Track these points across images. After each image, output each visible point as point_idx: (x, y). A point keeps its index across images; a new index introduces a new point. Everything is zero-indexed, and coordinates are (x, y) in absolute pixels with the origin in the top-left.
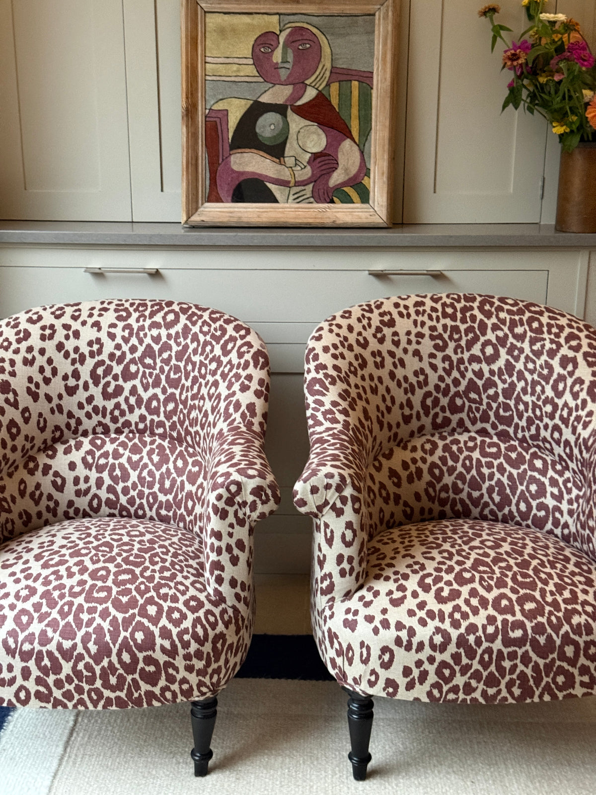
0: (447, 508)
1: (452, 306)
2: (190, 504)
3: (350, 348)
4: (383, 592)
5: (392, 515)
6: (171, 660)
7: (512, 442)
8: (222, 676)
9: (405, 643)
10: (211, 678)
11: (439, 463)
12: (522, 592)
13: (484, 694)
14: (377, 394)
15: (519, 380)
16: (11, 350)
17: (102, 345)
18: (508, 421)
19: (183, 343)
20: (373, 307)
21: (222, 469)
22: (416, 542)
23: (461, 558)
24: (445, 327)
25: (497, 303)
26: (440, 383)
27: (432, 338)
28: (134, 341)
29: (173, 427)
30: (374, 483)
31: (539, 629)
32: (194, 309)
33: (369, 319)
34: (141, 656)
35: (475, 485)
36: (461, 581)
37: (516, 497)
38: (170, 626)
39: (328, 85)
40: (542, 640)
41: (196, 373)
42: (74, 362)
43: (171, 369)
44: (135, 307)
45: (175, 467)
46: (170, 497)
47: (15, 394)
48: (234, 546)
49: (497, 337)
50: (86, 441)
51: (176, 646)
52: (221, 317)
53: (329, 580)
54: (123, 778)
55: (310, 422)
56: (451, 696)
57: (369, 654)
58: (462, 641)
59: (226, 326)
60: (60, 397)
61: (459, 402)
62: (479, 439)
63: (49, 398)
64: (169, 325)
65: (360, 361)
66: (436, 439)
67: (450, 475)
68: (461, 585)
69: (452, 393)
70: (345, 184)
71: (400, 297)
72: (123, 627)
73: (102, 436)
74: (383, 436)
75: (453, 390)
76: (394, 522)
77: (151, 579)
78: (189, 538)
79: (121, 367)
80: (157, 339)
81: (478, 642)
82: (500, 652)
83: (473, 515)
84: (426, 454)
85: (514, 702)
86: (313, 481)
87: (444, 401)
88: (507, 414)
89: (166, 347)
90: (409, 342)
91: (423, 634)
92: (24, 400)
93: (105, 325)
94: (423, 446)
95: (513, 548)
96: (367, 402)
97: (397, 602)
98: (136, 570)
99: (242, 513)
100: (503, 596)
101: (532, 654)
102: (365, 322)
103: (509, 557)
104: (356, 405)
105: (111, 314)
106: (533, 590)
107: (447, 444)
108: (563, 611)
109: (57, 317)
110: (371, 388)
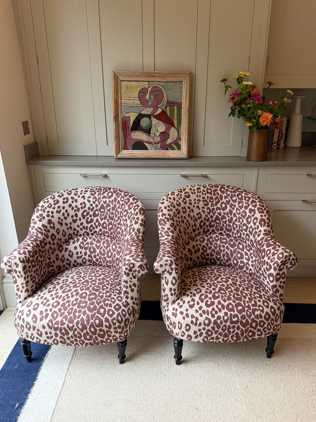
0: (208, 261)
1: (210, 189)
2: (118, 262)
3: (174, 207)
4: (186, 302)
5: (189, 265)
6: (109, 330)
7: (231, 238)
8: (128, 332)
9: (194, 323)
10: (124, 334)
11: (206, 246)
12: (237, 302)
13: (223, 340)
14: (184, 223)
15: (234, 217)
16: (52, 208)
17: (85, 205)
18: (230, 231)
19: (114, 204)
20: (182, 190)
21: (128, 257)
22: (198, 279)
23: (214, 287)
24: (208, 197)
25: (226, 188)
26: (206, 217)
27: (203, 201)
28: (97, 203)
29: (111, 233)
30: (183, 255)
31: (243, 317)
32: (118, 191)
33: (181, 195)
34: (98, 329)
35: (218, 253)
36: (215, 298)
37: (233, 258)
38: (108, 317)
39: (166, 107)
40: (244, 321)
41: (119, 215)
42: (75, 211)
43: (110, 213)
44: (97, 190)
45: (112, 248)
46: (111, 259)
47: (54, 224)
48: (132, 285)
49: (226, 201)
50: (81, 238)
51: (111, 325)
52: (128, 194)
53: (167, 297)
54: (94, 364)
55: (160, 235)
56: (211, 341)
57: (181, 326)
58: (215, 322)
59: (129, 198)
60: (71, 223)
61: (212, 223)
62: (220, 236)
63: (66, 224)
64: (110, 197)
65: (178, 211)
66: (204, 236)
67: (209, 250)
68: (215, 299)
69: (210, 221)
70: (172, 143)
71: (191, 186)
72: (91, 318)
73: (87, 236)
74: (185, 237)
75: (211, 219)
76: (190, 267)
77: (102, 297)
78: (117, 275)
79: (93, 212)
80: (105, 202)
81: (221, 323)
82: (229, 326)
83: (217, 264)
84: (201, 242)
85: (234, 342)
86: (161, 263)
87: (207, 223)
88: (230, 228)
89: (108, 205)
90: (195, 203)
91: (201, 320)
92: (57, 226)
93: (86, 197)
94: (200, 239)
95: (233, 282)
96: (180, 226)
97: (191, 306)
98: (97, 293)
99: (135, 274)
100: (230, 304)
101: (240, 326)
102: (179, 196)
103: (231, 286)
104: (176, 228)
105: (89, 193)
106: (241, 301)
107: (208, 238)
108: (252, 310)
109: (69, 194)
110: (182, 221)
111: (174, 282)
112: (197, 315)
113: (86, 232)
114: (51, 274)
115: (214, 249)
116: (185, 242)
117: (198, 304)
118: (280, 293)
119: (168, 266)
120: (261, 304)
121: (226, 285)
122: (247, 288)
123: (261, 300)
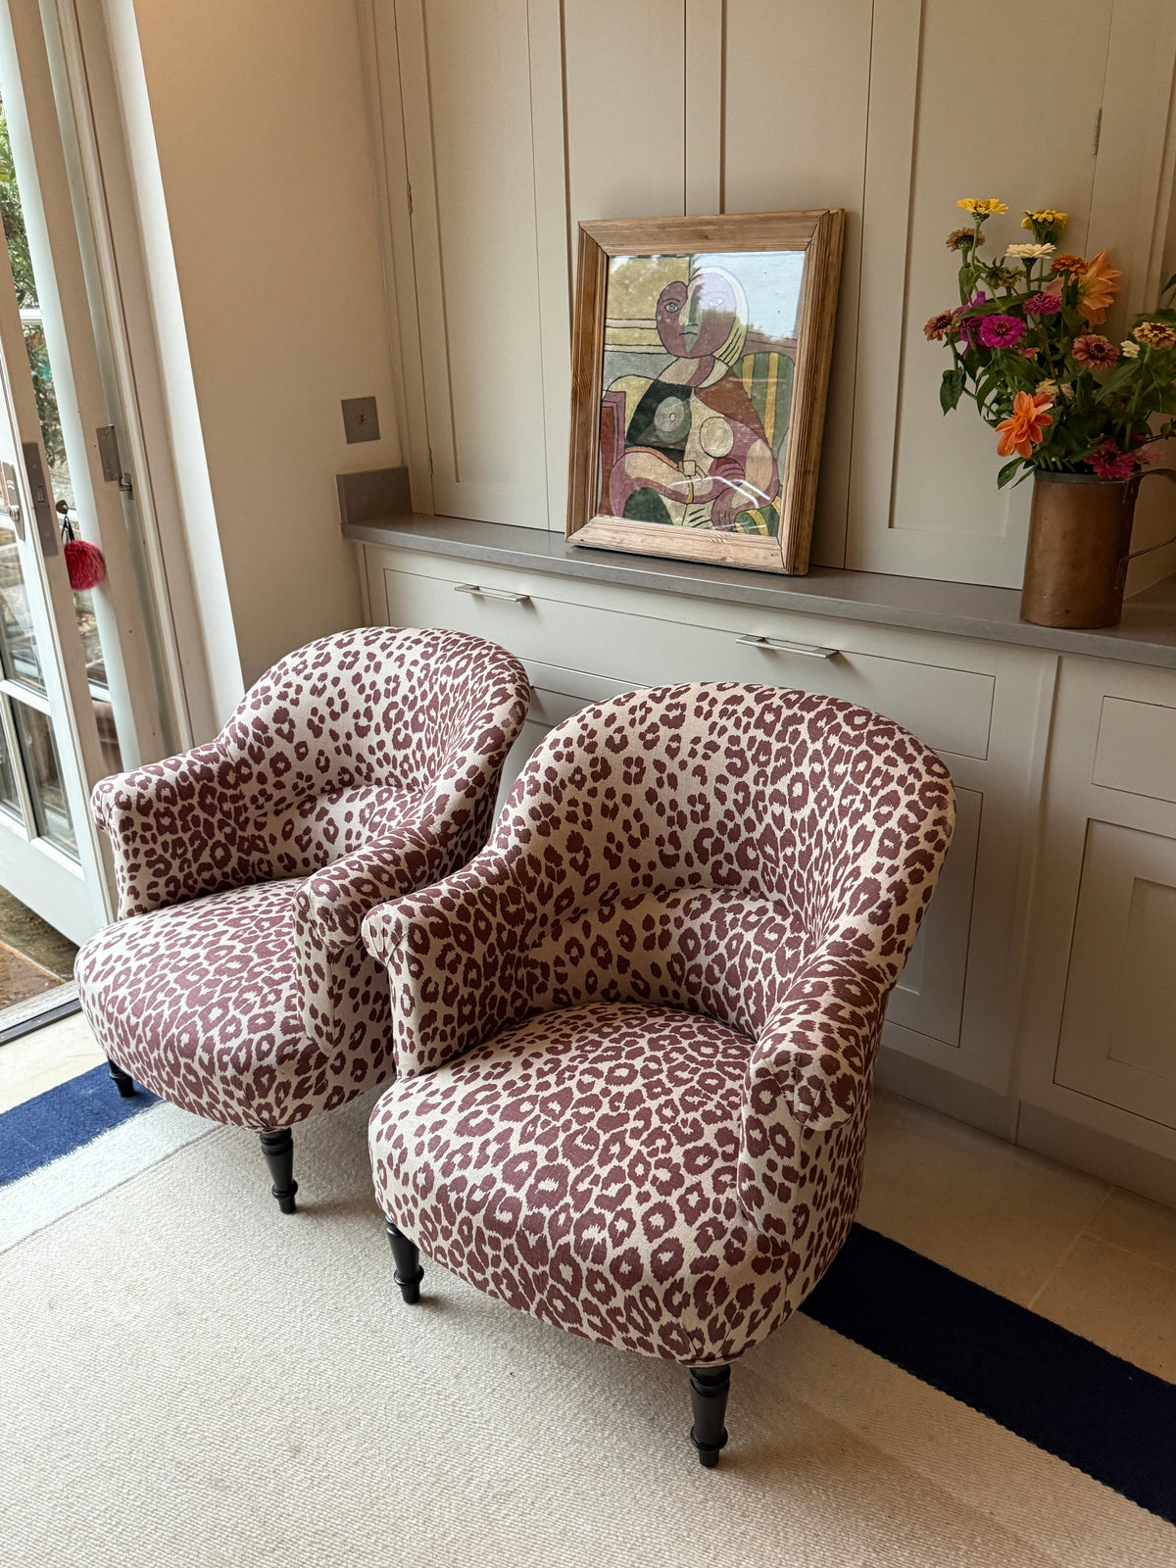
0: (698, 997)
1: (778, 711)
3: (592, 748)
4: (432, 1088)
5: (612, 984)
6: (209, 1078)
11: (699, 933)
12: (560, 1161)
14: (613, 818)
15: (816, 847)
16: (302, 675)
17: (398, 684)
18: (801, 901)
19: (457, 700)
20: (668, 694)
23: (553, 1080)
24: (752, 740)
25: (839, 719)
26: (725, 820)
27: (729, 753)
28: (426, 686)
30: (588, 936)
31: (535, 1223)
33: (649, 711)
34: (182, 1061)
35: (734, 980)
36: (510, 1112)
38: (217, 1039)
39: (741, 359)
40: (532, 1240)
42: (368, 699)
43: (444, 728)
47: (292, 724)
48: (313, 970)
49: (813, 771)
50: (376, 789)
51: (214, 1064)
60: (349, 736)
61: (751, 854)
62: (769, 914)
63: (334, 736)
64: (457, 674)
65: (599, 768)
66: (715, 897)
67: (707, 953)
68: (504, 1118)
69: (742, 839)
70: (751, 505)
72: (178, 1022)
73: (394, 790)
75: (744, 835)
76: (617, 995)
77: (254, 976)
79: (412, 713)
80: (443, 688)
81: (458, 1205)
82: (479, 1231)
84: (687, 915)
87: (731, 848)
89: (447, 700)
90: (693, 754)
91: (412, 1164)
92: (302, 733)
93: (407, 661)
94: (689, 902)
95: (638, 1091)
96: (588, 826)
97: (424, 1109)
98: (256, 960)
99: (315, 935)
100: (531, 1156)
101: (517, 1252)
102: (639, 714)
103: (611, 1102)
104: (557, 828)
105: (420, 649)
106: (576, 1165)
107: (723, 909)
108: (584, 1212)
109: (368, 643)
110: (604, 807)
111: (407, 1004)
112: (410, 1143)
113: (391, 775)
114: (258, 872)
115: (726, 956)
116: (617, 893)
117: (445, 1111)
118: (765, 1210)
119: (388, 939)
120: (638, 1211)
121: (596, 1090)
122: (659, 1133)
123: (656, 1198)
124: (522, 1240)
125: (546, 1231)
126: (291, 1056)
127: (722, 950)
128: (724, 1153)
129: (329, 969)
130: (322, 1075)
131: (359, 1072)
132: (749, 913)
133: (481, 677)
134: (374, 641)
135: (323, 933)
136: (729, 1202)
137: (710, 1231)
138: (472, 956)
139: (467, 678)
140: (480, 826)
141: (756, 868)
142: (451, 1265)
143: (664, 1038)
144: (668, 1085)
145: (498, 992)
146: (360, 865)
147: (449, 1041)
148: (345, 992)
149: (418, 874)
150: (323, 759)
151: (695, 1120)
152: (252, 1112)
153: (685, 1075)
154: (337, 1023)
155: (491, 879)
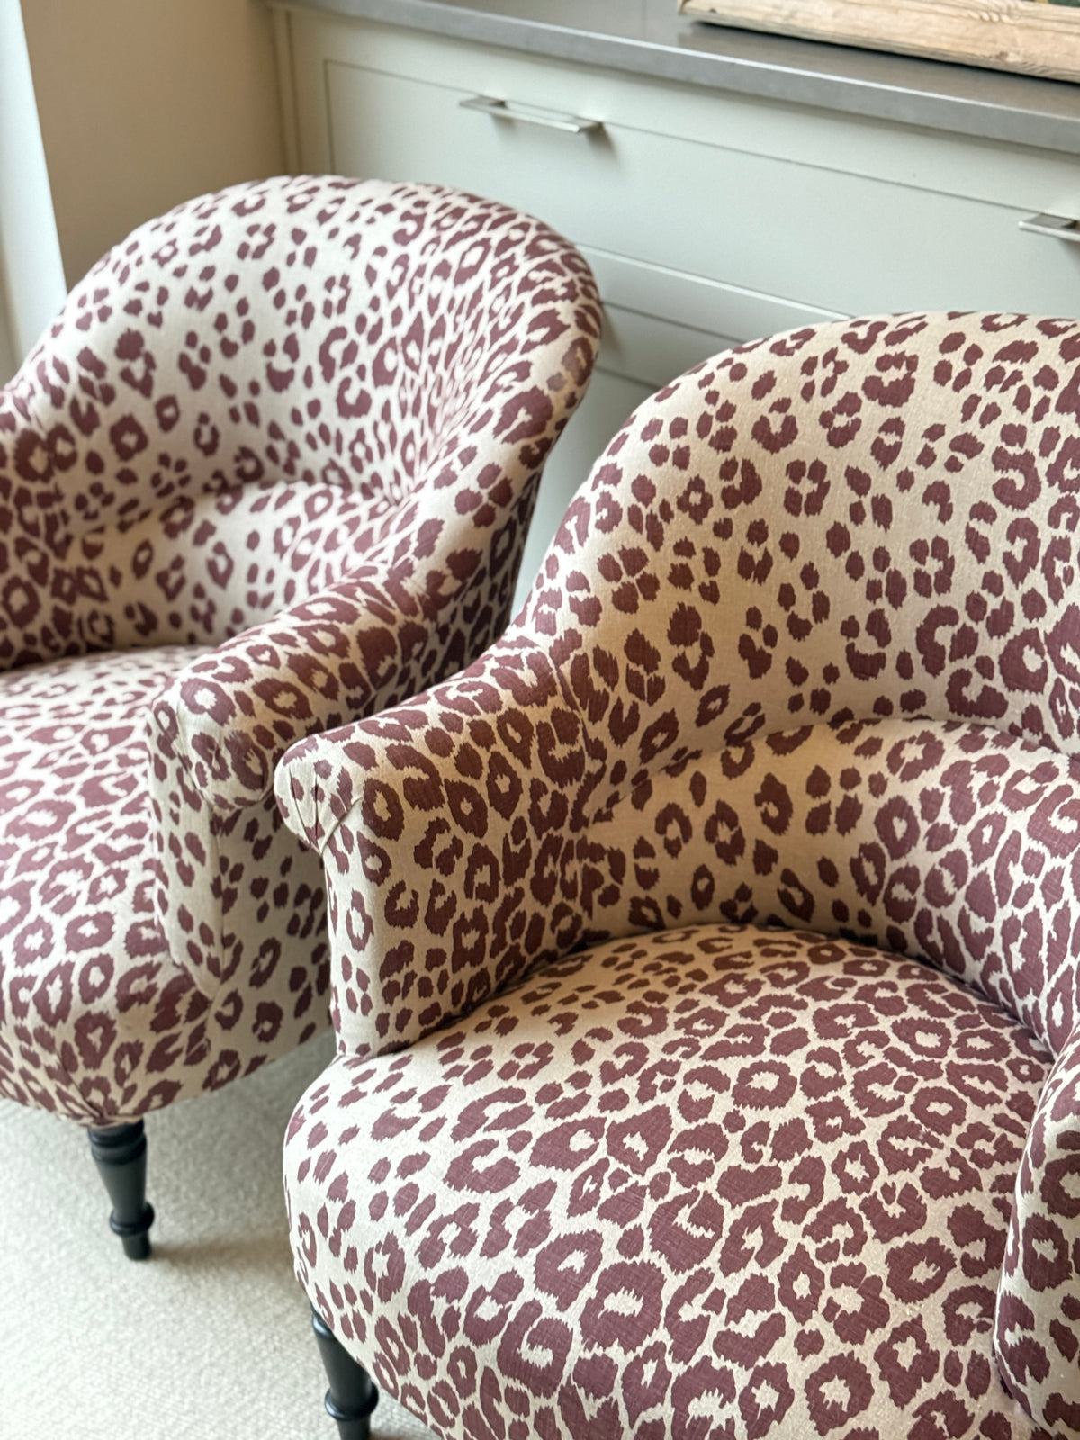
0: (908, 929)
4: (402, 1086)
5: (743, 892)
9: (331, 1232)
10: (84, 1093)
11: (917, 808)
12: (647, 1256)
14: (760, 580)
16: (170, 268)
17: (348, 292)
20: (884, 334)
23: (633, 1090)
24: (1051, 435)
26: (985, 594)
27: (1000, 460)
28: (402, 297)
30: (700, 802)
31: (596, 1375)
33: (842, 368)
35: (981, 901)
38: (9, 959)
40: (591, 1407)
42: (291, 318)
44: (441, 214)
47: (150, 362)
48: (182, 843)
56: (413, 1403)
58: (420, 1299)
60: (254, 388)
61: (1032, 661)
62: (1061, 780)
63: (228, 387)
64: (462, 277)
65: (738, 480)
66: (951, 739)
67: (931, 848)
68: (539, 1159)
69: (1015, 631)
71: (990, 318)
73: (335, 491)
75: (1020, 623)
76: (751, 913)
79: (375, 349)
80: (434, 305)
81: (451, 1323)
82: (490, 1375)
84: (893, 771)
87: (992, 647)
89: (440, 329)
90: (927, 458)
91: (364, 1234)
92: (169, 380)
93: (367, 247)
94: (899, 747)
95: (797, 1124)
96: (711, 594)
97: (387, 1126)
98: (82, 810)
99: (187, 781)
100: (590, 1242)
101: (560, 1423)
102: (821, 375)
103: (746, 1143)
104: (650, 596)
105: (391, 223)
106: (677, 1267)
107: (966, 764)
108: (693, 1363)
109: (293, 209)
110: (745, 559)
111: (358, 928)
112: (362, 1192)
113: (333, 465)
114: (88, 635)
115: (969, 855)
116: (760, 722)
117: (427, 1134)
118: (1050, 1386)
119: (324, 807)
120: (799, 1371)
121: (716, 1116)
122: (838, 1212)
123: (834, 1345)
124: (571, 1405)
125: (617, 1393)
126: (143, 998)
127: (961, 842)
128: (965, 1257)
129: (214, 845)
130: (199, 1033)
131: (267, 1026)
132: (1020, 776)
133: (508, 288)
134: (303, 206)
135: (204, 783)
136: (978, 1362)
137: (940, 1420)
138: (482, 843)
139: (481, 287)
140: (499, 578)
141: (1038, 688)
142: (431, 1420)
143: (844, 1010)
144: (856, 1113)
145: (529, 905)
146: (274, 654)
147: (436, 997)
148: (243, 887)
149: (382, 670)
150: (206, 431)
151: (909, 1188)
152: (72, 1091)
153: (887, 1092)
154: (227, 941)
155: (524, 695)
